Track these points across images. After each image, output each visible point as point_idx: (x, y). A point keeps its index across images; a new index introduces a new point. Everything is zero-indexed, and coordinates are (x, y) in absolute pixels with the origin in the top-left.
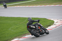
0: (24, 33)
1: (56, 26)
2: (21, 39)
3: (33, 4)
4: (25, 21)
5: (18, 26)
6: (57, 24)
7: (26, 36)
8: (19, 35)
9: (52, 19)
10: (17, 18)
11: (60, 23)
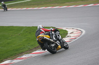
0: (21, 51)
1: (71, 39)
2: (15, 61)
3: (34, 5)
4: (21, 32)
5: (10, 41)
6: (72, 35)
7: (24, 57)
8: (12, 55)
9: (64, 29)
10: (9, 27)
11: (76, 35)
